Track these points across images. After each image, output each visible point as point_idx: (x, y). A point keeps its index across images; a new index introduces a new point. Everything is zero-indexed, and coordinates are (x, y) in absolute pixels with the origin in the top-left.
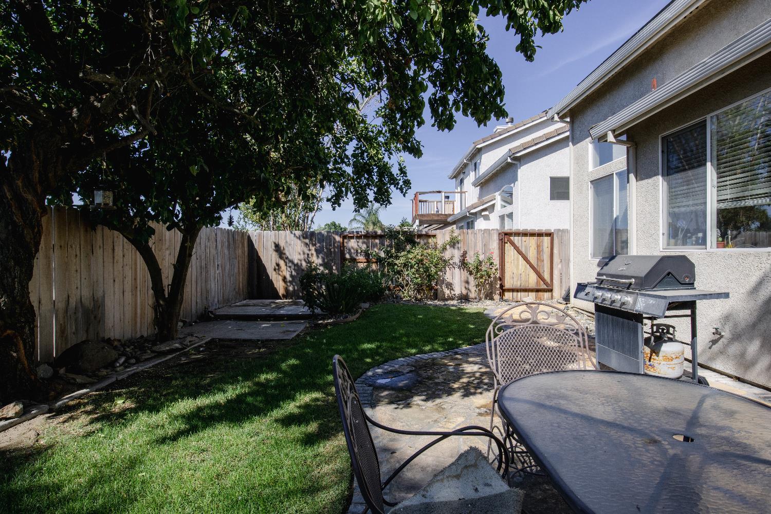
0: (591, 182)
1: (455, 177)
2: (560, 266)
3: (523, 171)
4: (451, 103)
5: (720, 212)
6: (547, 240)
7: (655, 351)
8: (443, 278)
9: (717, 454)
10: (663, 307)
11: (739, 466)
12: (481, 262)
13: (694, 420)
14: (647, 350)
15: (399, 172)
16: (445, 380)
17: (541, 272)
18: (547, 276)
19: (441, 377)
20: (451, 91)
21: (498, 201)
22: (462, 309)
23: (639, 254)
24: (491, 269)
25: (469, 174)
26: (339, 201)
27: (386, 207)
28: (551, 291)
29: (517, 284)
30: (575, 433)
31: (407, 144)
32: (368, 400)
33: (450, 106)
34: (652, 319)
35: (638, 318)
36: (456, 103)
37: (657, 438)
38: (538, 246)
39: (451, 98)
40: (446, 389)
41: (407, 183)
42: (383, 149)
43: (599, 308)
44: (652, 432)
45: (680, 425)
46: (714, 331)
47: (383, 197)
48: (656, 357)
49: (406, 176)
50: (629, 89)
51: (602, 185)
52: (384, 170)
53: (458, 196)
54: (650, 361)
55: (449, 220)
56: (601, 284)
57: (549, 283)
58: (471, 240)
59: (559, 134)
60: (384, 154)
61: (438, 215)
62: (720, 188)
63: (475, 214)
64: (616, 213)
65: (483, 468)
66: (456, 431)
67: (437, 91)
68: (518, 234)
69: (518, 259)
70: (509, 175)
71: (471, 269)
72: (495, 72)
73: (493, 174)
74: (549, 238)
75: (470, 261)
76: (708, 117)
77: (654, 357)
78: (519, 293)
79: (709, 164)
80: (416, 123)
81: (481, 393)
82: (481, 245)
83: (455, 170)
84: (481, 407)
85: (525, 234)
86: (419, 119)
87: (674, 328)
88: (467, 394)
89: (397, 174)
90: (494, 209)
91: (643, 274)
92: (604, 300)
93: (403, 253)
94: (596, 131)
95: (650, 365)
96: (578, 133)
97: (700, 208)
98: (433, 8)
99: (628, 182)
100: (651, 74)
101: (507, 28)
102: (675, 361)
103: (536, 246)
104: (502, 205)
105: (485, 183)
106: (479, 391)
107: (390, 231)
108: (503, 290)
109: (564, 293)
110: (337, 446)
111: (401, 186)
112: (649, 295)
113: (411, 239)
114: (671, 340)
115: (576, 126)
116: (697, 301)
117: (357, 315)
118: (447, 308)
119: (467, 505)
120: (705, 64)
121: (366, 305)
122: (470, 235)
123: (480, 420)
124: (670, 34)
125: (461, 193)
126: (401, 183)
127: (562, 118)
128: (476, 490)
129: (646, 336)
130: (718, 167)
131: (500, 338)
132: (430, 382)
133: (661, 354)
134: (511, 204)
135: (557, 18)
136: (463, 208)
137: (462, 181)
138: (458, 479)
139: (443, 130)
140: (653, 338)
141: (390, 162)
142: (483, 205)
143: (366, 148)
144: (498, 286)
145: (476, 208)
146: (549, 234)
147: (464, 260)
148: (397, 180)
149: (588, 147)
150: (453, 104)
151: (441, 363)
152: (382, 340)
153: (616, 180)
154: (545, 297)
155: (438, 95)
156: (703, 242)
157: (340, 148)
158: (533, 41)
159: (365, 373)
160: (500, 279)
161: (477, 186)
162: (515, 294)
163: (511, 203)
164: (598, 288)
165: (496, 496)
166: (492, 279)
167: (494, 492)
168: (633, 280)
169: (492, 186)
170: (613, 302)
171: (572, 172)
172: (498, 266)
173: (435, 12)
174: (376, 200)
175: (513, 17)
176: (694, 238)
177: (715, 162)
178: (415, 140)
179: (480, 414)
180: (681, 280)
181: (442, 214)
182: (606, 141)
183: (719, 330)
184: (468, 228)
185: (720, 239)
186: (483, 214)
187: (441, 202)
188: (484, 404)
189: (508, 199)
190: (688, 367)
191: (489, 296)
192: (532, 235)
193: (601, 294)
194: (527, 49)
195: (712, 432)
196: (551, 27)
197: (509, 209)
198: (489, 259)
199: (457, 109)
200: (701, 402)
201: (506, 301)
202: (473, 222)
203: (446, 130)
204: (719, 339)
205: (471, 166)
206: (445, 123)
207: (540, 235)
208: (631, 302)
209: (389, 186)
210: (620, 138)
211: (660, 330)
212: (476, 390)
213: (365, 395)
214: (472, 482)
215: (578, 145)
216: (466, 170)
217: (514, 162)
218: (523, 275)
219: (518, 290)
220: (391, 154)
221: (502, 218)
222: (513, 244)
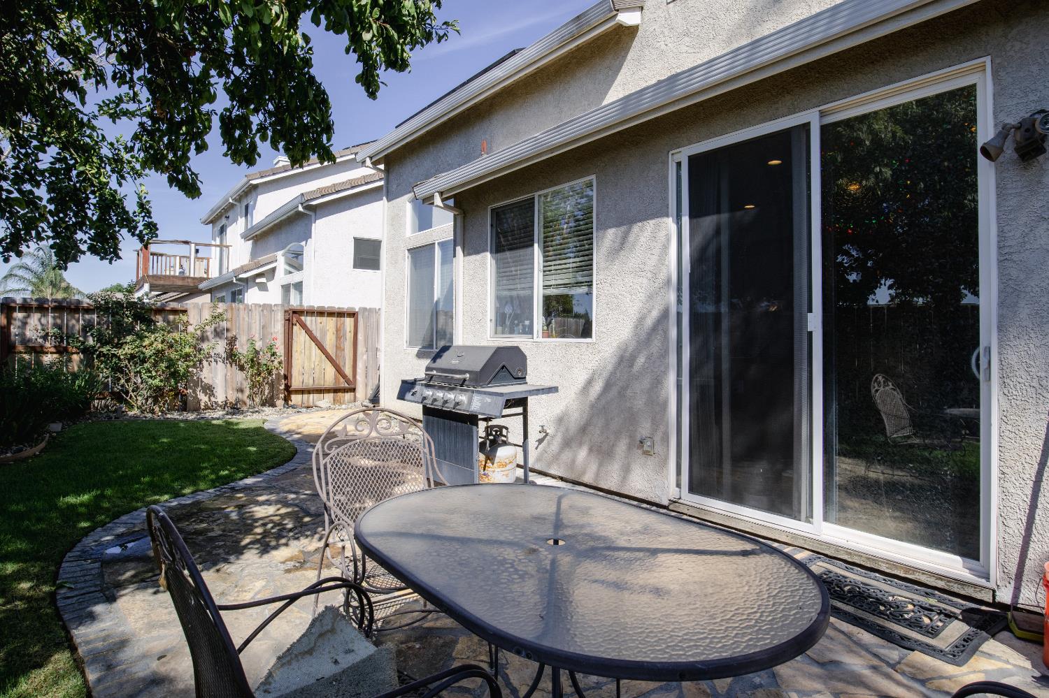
0: (409, 250)
1: (211, 222)
2: (365, 357)
3: (322, 227)
4: (254, 128)
5: (547, 300)
6: (349, 322)
7: (490, 457)
8: (198, 378)
9: (586, 551)
10: (500, 405)
11: (605, 557)
12: (257, 352)
13: (558, 524)
14: (482, 457)
15: (137, 209)
16: (224, 531)
17: (341, 365)
18: (348, 371)
19: (216, 528)
20: (256, 111)
21: (281, 264)
22: (231, 423)
23: (468, 343)
24: (272, 361)
25: (235, 220)
26: (18, 247)
27: (110, 263)
28: (353, 390)
29: (309, 383)
30: (457, 559)
31: (177, 175)
32: (96, 586)
33: (254, 132)
34: (486, 420)
35: (472, 419)
36: (262, 129)
37: (534, 546)
38: (338, 330)
39: (256, 120)
40: (228, 544)
41: (152, 227)
42: (108, 168)
43: (427, 411)
44: (528, 541)
45: (548, 531)
46: (540, 429)
47: (106, 247)
48: (490, 464)
49: (151, 218)
50: (454, 147)
51: (421, 255)
52: (110, 204)
53: (215, 252)
54: (484, 469)
55: (201, 286)
56: (430, 381)
57: (351, 379)
58: (244, 318)
59: (367, 183)
60: (110, 177)
61: (184, 278)
62: (546, 272)
63: (246, 280)
64: (437, 294)
65: (341, 631)
66: (308, 588)
67: (234, 107)
68: (311, 312)
69: (310, 348)
70: (298, 228)
71: (242, 362)
72: (322, 101)
73: (275, 225)
74: (352, 319)
75: (240, 350)
76: (536, 195)
77: (489, 464)
78: (311, 395)
79: (536, 245)
80: (193, 147)
81: (286, 545)
82: (258, 328)
83: (213, 211)
84: (286, 561)
85: (321, 313)
86: (199, 142)
87: (507, 428)
88: (265, 549)
89: (135, 212)
90: (274, 276)
91: (478, 368)
92: (435, 400)
93: (129, 338)
94: (422, 191)
95: (484, 474)
96: (395, 186)
97: (527, 292)
98: (275, 9)
99: (455, 256)
100: (479, 134)
101: (347, 51)
102: (509, 467)
103: (334, 330)
104: (286, 270)
105: (261, 237)
106: (283, 541)
107: (107, 303)
108: (289, 391)
109: (370, 393)
110: (52, 674)
111: (141, 231)
112: (485, 393)
113: (144, 315)
114: (505, 443)
115: (391, 177)
116: (529, 398)
117: (43, 445)
118: (208, 423)
119: (331, 683)
120: (536, 139)
121: (56, 427)
122: (242, 312)
123: (288, 580)
124: (499, 94)
125: (221, 246)
126: (140, 227)
127: (375, 164)
128: (336, 662)
129: (480, 440)
130: (545, 249)
131: (332, 458)
132: (201, 538)
133: (497, 460)
134: (299, 270)
135: (405, 55)
136: (224, 271)
137: (223, 230)
138: (311, 654)
139: (239, 164)
140: (488, 442)
141: (121, 192)
142: (258, 268)
143: (77, 162)
144: (282, 387)
145: (248, 271)
146: (353, 315)
147: (232, 350)
148: (134, 221)
149: (405, 205)
150: (258, 131)
151: (211, 507)
152: (102, 485)
153: (438, 252)
154: (346, 398)
155: (235, 113)
156: (529, 331)
157: (27, 155)
158: (378, 75)
159: (79, 541)
160: (286, 377)
161: (249, 240)
162: (306, 396)
163: (299, 268)
164: (428, 386)
165: (363, 661)
166: (274, 376)
167: (358, 659)
168: (468, 375)
169: (272, 240)
170: (446, 402)
171: (386, 235)
172: (282, 358)
173: (278, 16)
174: (93, 249)
175: (356, 39)
176: (521, 327)
177: (542, 244)
178: (190, 169)
179: (288, 571)
180: (514, 374)
181: (188, 278)
182: (433, 204)
183: (545, 428)
184: (233, 300)
185: (545, 328)
186: (258, 280)
187: (189, 258)
188: (289, 555)
189: (296, 261)
190: (520, 473)
191: (269, 402)
192: (331, 314)
193: (431, 393)
194: (369, 82)
195: (577, 531)
196: (398, 64)
197: (296, 277)
198: (271, 348)
199: (264, 138)
200: (559, 504)
201: (293, 407)
202: (240, 292)
203: (244, 164)
204: (545, 437)
205: (240, 208)
206: (243, 153)
207: (340, 314)
208: (466, 402)
209: (117, 229)
210: (446, 202)
211: (494, 433)
212: (278, 541)
213: (87, 578)
214: (329, 652)
215: (394, 201)
216: (230, 214)
217: (306, 212)
218: (317, 370)
219: (309, 392)
220: (123, 177)
221: (286, 288)
222: (304, 326)
